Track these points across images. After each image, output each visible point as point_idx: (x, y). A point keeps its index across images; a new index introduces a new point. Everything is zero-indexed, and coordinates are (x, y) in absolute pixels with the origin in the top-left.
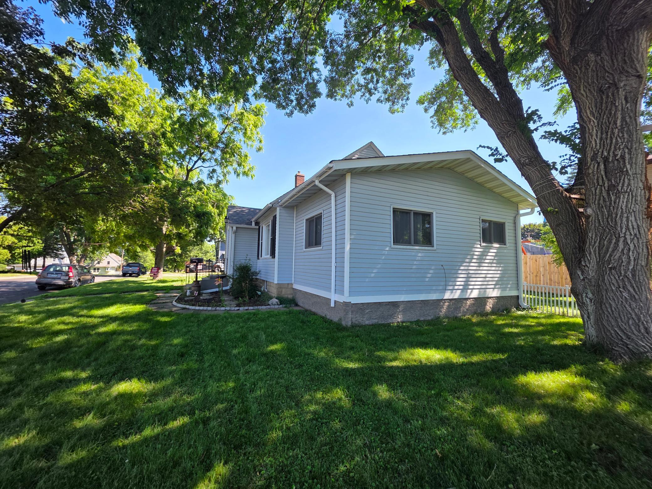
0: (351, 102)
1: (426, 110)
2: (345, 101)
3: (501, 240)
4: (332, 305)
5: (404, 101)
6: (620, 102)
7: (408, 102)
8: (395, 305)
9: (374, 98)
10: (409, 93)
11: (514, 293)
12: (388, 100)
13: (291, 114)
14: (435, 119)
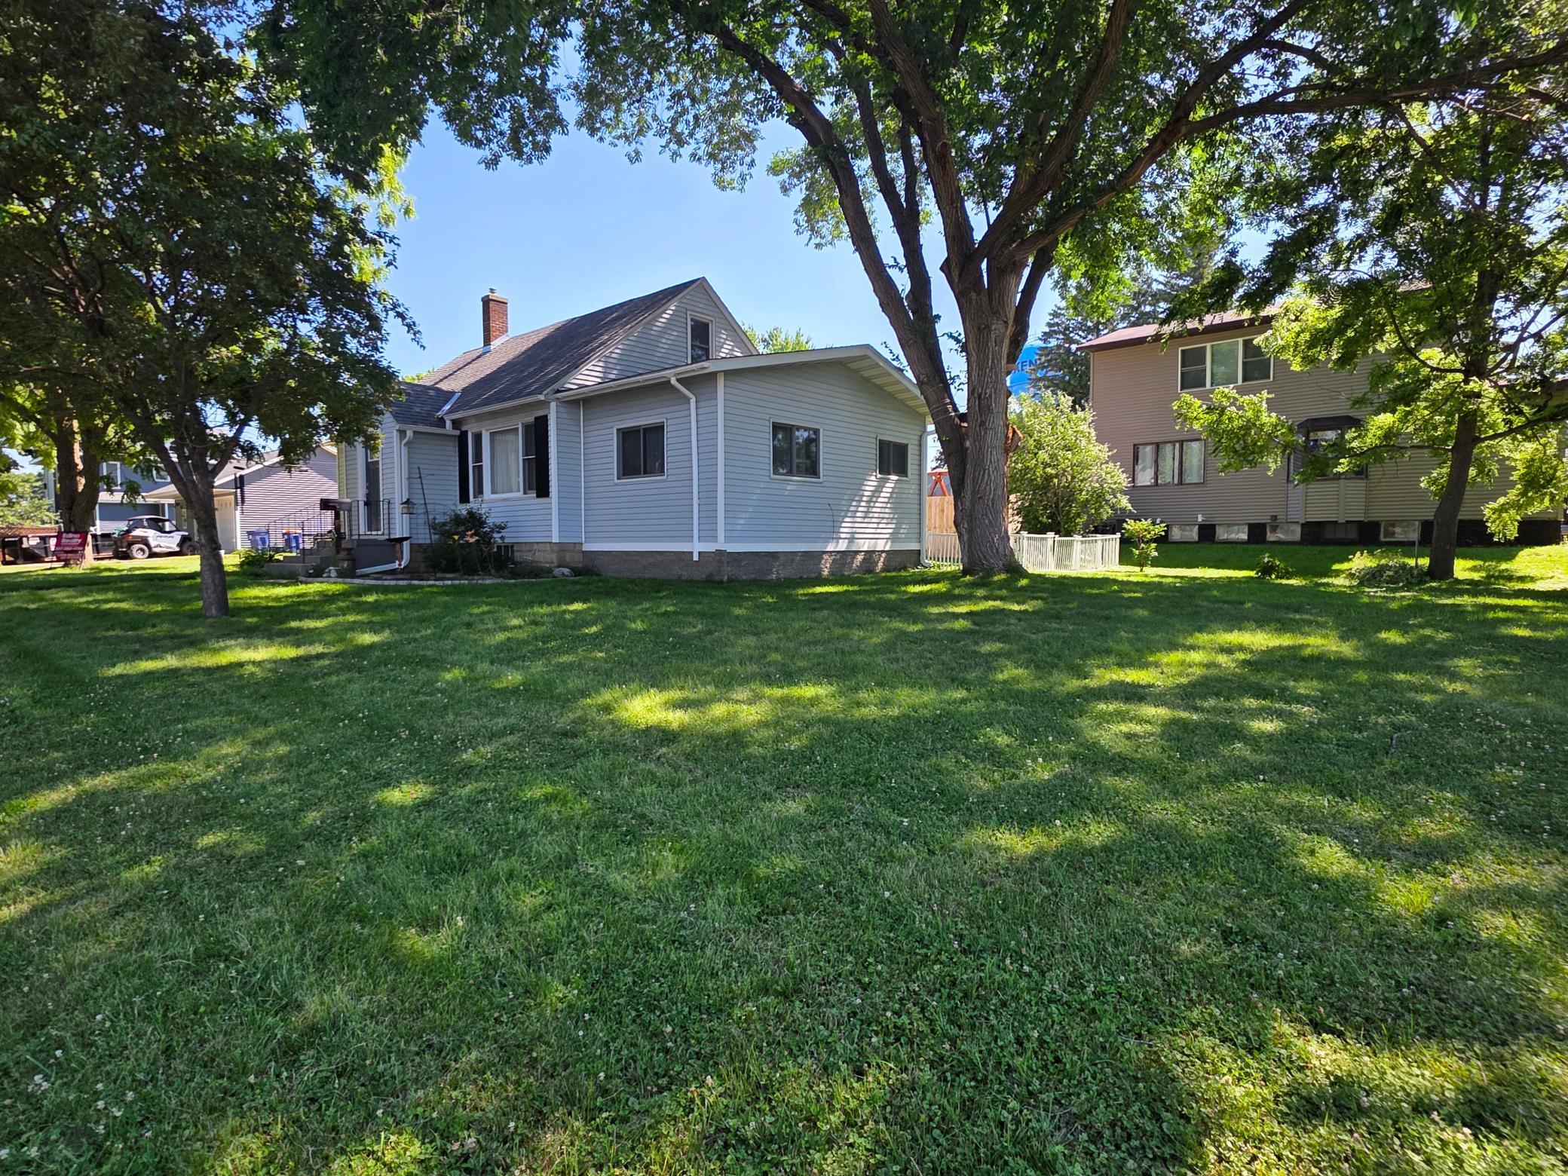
0: (637, 153)
1: (785, 190)
2: (624, 148)
3: (902, 471)
4: (696, 558)
5: (745, 167)
6: (992, 344)
7: (753, 171)
8: (773, 555)
9: (686, 151)
10: (754, 149)
11: (914, 546)
12: (712, 156)
13: (493, 162)
14: (802, 218)
